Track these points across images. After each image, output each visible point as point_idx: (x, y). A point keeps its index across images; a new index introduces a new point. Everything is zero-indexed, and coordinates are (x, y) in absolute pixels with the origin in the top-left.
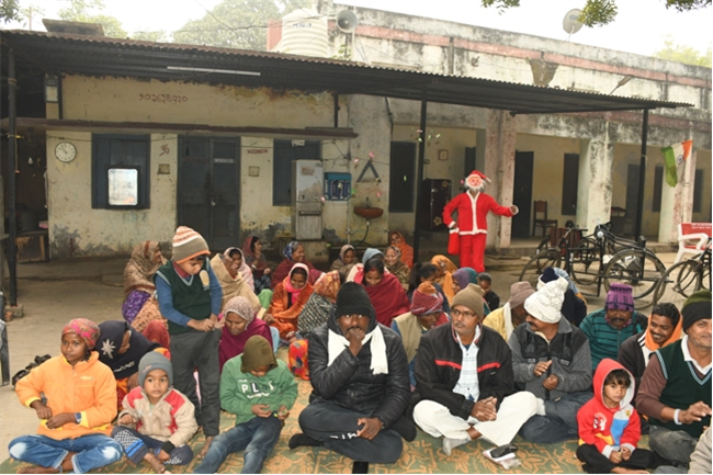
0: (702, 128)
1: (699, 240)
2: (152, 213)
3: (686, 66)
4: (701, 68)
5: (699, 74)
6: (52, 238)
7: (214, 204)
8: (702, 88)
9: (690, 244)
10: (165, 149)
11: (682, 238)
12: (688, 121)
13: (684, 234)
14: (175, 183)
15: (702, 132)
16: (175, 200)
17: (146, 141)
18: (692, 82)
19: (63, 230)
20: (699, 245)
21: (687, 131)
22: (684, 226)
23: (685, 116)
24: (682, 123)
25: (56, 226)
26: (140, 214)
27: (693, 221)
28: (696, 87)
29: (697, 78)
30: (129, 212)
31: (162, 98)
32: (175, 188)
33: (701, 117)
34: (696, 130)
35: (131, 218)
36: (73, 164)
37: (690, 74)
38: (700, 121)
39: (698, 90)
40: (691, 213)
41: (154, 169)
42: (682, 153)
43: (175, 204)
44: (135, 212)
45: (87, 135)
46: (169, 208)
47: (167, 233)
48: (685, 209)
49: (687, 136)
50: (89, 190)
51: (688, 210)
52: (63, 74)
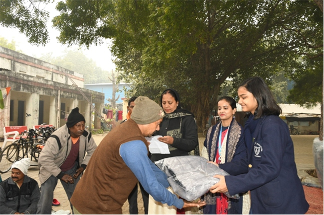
0: (13, 80)
1: (14, 134)
3: (3, 48)
4: (11, 50)
5: (10, 53)
8: (11, 60)
9: (10, 137)
11: (6, 134)
12: (6, 76)
13: (6, 132)
15: (13, 82)
18: (7, 56)
20: (14, 137)
21: (5, 80)
22: (6, 128)
23: (4, 73)
24: (3, 77)
27: (10, 126)
28: (9, 59)
29: (9, 55)
33: (12, 75)
34: (10, 81)
37: (5, 52)
38: (12, 77)
39: (10, 61)
40: (9, 121)
42: (6, 93)
48: (6, 120)
49: (6, 83)
51: (8, 120)
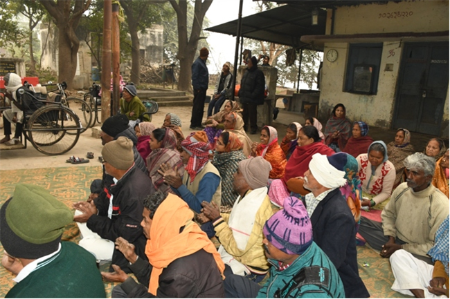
2: (377, 98)
6: (320, 107)
7: (424, 96)
10: (392, 52)
14: (395, 78)
16: (394, 90)
17: (380, 47)
19: (326, 103)
25: (323, 100)
26: (369, 98)
30: (363, 96)
31: (394, 15)
32: (395, 82)
35: (363, 100)
36: (335, 63)
41: (383, 67)
43: (393, 93)
44: (367, 96)
45: (345, 45)
46: (389, 96)
47: (385, 114)
50: (342, 80)
52: (336, 7)
